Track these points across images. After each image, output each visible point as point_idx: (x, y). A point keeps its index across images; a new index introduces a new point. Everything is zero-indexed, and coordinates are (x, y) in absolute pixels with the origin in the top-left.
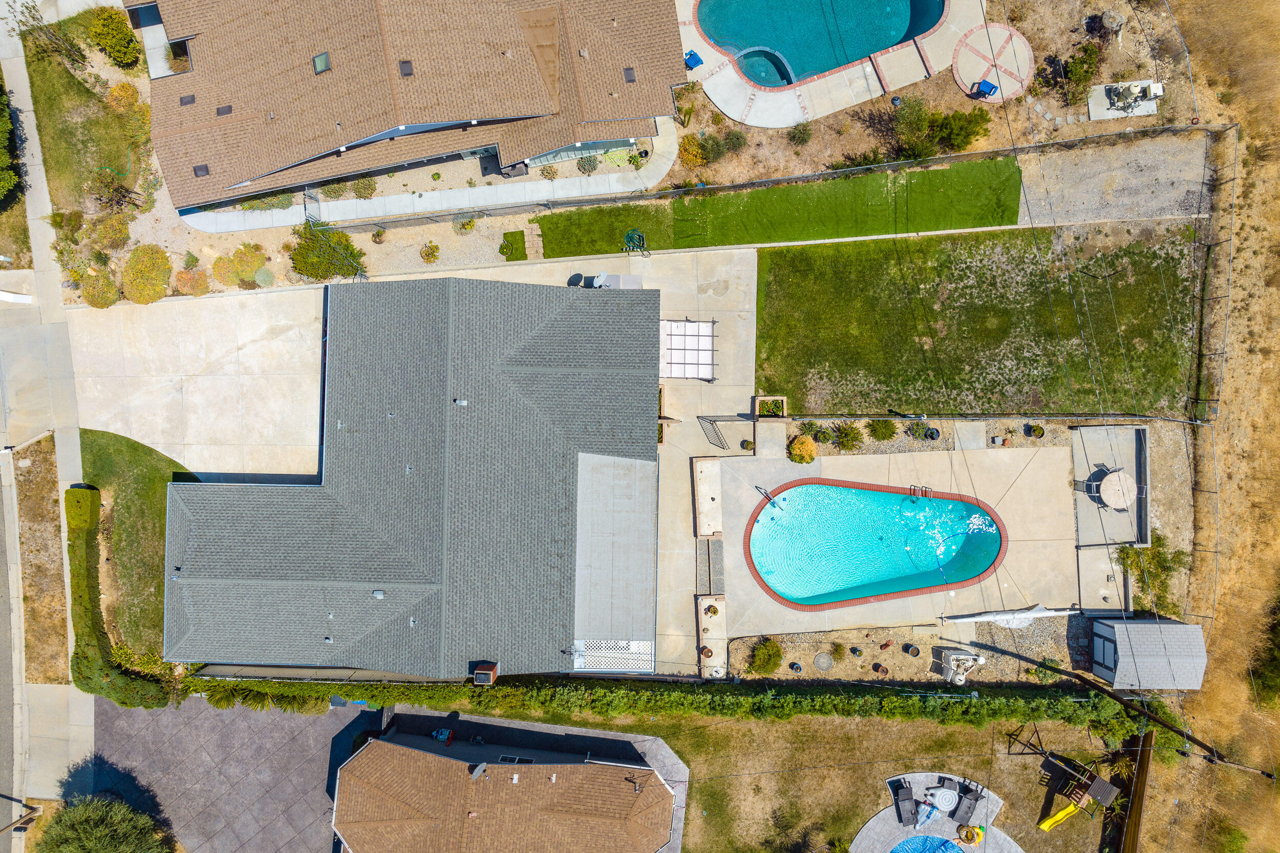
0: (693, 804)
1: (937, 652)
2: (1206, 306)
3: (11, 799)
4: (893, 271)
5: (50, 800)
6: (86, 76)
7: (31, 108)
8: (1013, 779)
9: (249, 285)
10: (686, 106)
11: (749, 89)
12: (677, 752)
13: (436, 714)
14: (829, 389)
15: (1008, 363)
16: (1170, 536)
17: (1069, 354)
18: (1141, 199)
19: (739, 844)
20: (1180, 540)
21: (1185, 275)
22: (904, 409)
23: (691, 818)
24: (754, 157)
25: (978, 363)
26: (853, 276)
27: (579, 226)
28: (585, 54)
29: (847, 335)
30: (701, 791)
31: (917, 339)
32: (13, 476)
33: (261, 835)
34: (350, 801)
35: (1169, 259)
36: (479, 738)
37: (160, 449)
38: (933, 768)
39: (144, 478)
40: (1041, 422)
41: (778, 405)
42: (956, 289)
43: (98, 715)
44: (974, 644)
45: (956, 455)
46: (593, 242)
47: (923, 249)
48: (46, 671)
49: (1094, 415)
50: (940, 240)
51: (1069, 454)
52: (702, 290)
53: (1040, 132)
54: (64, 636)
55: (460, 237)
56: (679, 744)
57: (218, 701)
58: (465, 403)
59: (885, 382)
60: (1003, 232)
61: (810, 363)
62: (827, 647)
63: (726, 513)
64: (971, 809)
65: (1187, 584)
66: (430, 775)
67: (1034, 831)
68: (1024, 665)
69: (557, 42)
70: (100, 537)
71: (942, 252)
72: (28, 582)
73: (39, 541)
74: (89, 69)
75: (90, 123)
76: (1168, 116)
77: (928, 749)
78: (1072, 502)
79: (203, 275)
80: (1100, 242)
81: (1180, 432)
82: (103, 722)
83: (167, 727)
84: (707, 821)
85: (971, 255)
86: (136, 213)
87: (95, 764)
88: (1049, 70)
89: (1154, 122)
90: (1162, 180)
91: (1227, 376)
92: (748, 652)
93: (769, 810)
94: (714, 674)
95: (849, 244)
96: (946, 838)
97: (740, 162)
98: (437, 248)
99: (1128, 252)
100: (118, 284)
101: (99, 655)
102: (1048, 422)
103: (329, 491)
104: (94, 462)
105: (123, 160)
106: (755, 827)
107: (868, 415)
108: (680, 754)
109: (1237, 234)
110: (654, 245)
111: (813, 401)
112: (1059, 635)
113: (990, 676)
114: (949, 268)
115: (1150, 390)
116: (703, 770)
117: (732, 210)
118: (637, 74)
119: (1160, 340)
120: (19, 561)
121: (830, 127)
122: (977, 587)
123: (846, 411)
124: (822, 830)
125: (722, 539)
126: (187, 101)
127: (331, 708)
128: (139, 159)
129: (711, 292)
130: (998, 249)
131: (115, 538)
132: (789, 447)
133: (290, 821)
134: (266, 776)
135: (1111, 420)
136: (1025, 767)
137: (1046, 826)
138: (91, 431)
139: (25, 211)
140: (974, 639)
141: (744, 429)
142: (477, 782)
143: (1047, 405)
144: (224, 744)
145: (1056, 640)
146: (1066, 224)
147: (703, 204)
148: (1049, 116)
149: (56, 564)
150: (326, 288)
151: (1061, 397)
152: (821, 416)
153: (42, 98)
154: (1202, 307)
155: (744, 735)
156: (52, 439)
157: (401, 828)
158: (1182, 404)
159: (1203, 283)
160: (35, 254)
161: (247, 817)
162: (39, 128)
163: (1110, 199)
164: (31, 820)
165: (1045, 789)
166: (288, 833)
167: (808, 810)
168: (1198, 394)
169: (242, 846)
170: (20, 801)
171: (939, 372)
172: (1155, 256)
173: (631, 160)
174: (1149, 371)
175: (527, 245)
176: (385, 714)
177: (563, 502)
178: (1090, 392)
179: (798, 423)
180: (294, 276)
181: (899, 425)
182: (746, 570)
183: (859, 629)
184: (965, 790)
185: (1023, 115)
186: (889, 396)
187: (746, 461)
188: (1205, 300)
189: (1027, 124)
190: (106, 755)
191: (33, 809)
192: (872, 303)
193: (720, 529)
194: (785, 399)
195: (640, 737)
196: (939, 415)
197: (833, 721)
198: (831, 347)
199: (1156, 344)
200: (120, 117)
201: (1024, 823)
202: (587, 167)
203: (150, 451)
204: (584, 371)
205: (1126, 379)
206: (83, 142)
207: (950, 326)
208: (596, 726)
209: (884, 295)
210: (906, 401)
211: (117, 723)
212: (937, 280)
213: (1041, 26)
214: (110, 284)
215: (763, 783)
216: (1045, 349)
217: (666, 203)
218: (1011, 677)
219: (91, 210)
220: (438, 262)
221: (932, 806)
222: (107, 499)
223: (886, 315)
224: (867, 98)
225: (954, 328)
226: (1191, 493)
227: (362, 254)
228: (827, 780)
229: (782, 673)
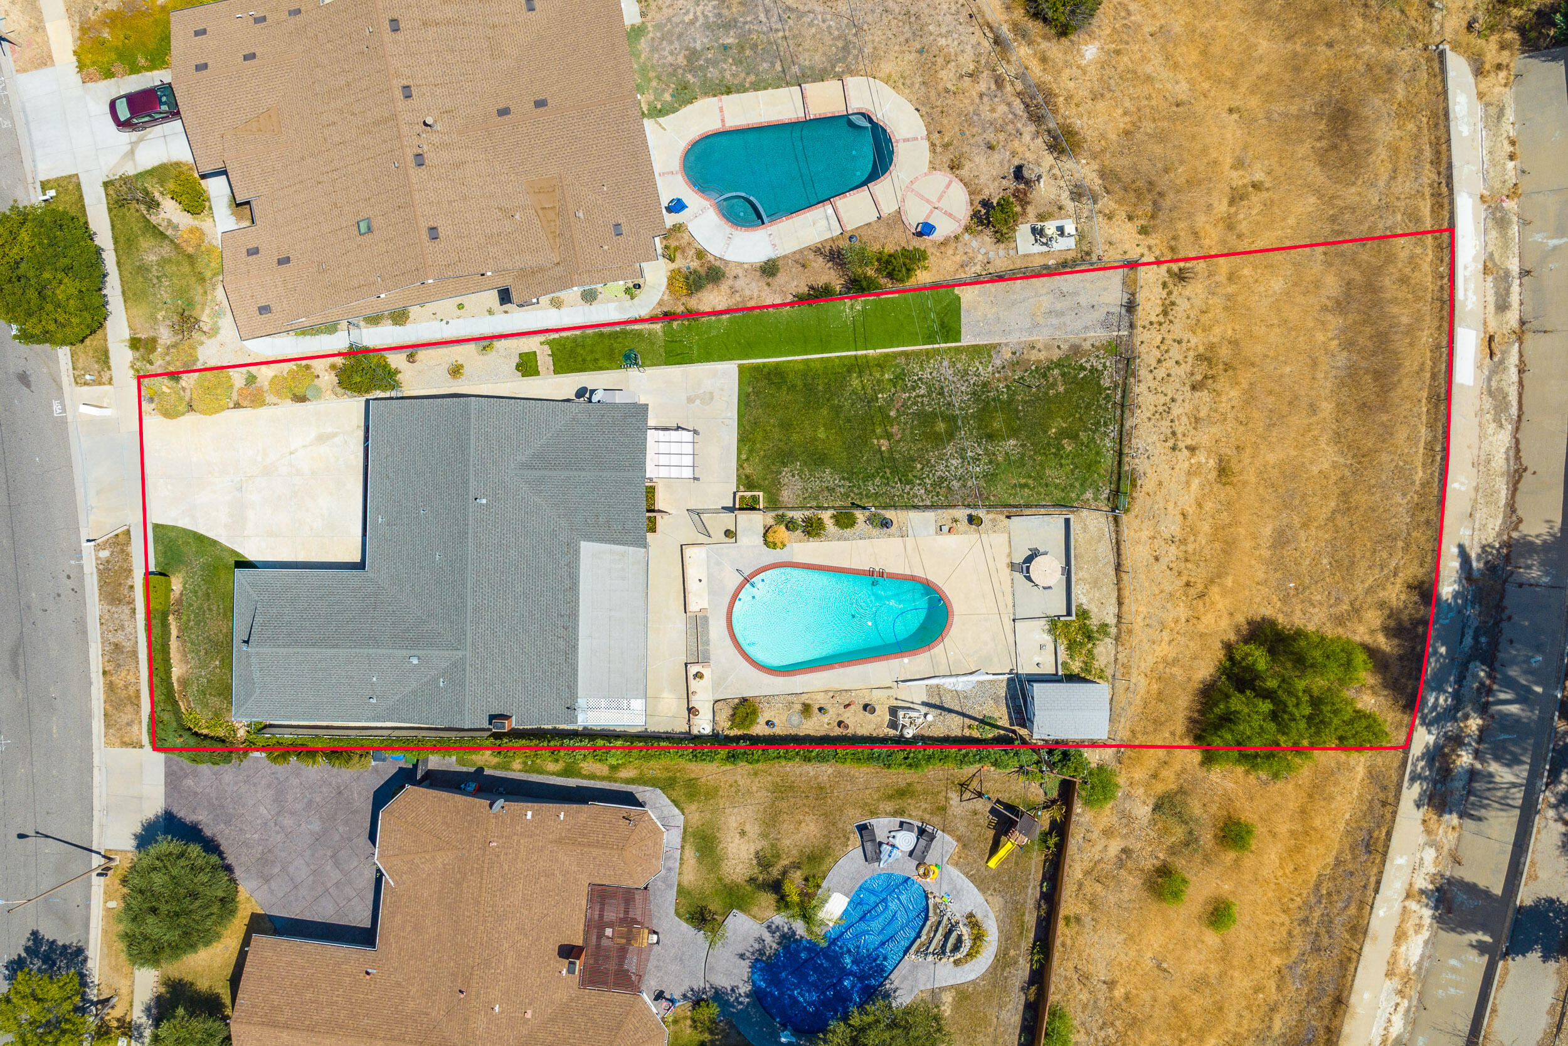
0: (687, 847)
1: (893, 711)
2: (1127, 411)
3: (91, 851)
4: (855, 383)
5: (126, 852)
6: (159, 221)
7: (112, 247)
8: (965, 823)
9: (302, 399)
10: (673, 244)
11: (727, 228)
12: (673, 801)
13: (464, 769)
14: (800, 485)
15: (954, 462)
16: (1096, 610)
17: (1007, 453)
18: (1067, 319)
19: (727, 881)
20: (1103, 612)
21: (1107, 385)
22: (865, 502)
23: (685, 858)
24: (731, 288)
25: (929, 461)
26: (820, 388)
27: (583, 346)
28: (581, 215)
29: (815, 439)
30: (694, 835)
31: (875, 442)
32: (94, 564)
33: (312, 878)
34: (390, 838)
35: (1094, 370)
36: (501, 789)
37: (223, 540)
38: (895, 814)
39: (209, 566)
40: (981, 513)
41: (755, 499)
42: (909, 398)
43: (167, 775)
44: (924, 704)
45: (909, 541)
46: (596, 360)
47: (882, 364)
48: (122, 736)
49: (1028, 506)
50: (895, 356)
51: (1007, 539)
52: (690, 400)
53: (975, 264)
54: (138, 706)
55: (482, 357)
56: (675, 794)
57: (275, 758)
58: (484, 501)
59: (848, 479)
60: (949, 348)
61: (783, 463)
62: (799, 707)
63: (712, 592)
64: (927, 848)
65: (1113, 652)
66: (458, 813)
67: (983, 869)
68: (967, 721)
69: (557, 205)
70: (171, 618)
71: (897, 366)
72: (106, 658)
73: (117, 622)
74: (162, 215)
75: (164, 262)
76: (1085, 249)
77: (890, 797)
78: (1010, 581)
79: (260, 390)
80: (1034, 356)
81: (1103, 520)
82: (173, 781)
83: (228, 784)
84: (700, 860)
85: (922, 368)
86: (204, 338)
87: (165, 819)
88: (983, 211)
89: (1074, 255)
90: (1083, 302)
91: (1149, 471)
92: (730, 712)
93: (752, 851)
94: (702, 731)
95: (817, 359)
96: (907, 875)
97: (719, 291)
98: (462, 366)
99: (1059, 364)
100: (187, 399)
101: (173, 719)
102: (988, 512)
103: (371, 575)
104: (165, 553)
105: (192, 293)
106: (741, 866)
107: (833, 508)
108: (676, 803)
109: (1158, 347)
110: (648, 362)
111: (786, 495)
112: (998, 697)
113: (939, 731)
114: (904, 380)
115: (1077, 484)
116: (696, 819)
117: (714, 333)
118: (625, 229)
119: (1085, 441)
120: (99, 640)
121: (797, 262)
122: (927, 654)
123: (814, 504)
124: (799, 868)
125: (708, 615)
126: (253, 252)
127: (373, 763)
128: (206, 292)
129: (698, 402)
130: (945, 363)
131: (185, 618)
132: (765, 535)
133: (337, 865)
134: (316, 826)
135: (1043, 511)
136: (975, 813)
137: (993, 863)
138: (162, 526)
139: (106, 335)
140: (925, 700)
141: (727, 520)
142: (496, 817)
143: (987, 498)
144: (279, 799)
145: (996, 700)
146: (1003, 341)
147: (689, 327)
148: (983, 251)
149: (132, 642)
150: (367, 401)
151: (1000, 491)
152: (793, 508)
153: (122, 239)
154: (1123, 412)
155: (731, 786)
156: (128, 531)
157: (433, 857)
158: (1105, 496)
159: (1124, 391)
160: (115, 372)
161: (300, 862)
162: (118, 263)
163: (1041, 321)
164: (108, 869)
165: (992, 832)
166: (336, 875)
167: (786, 850)
168: (1118, 487)
169: (296, 887)
170: (99, 853)
171: (895, 470)
172: (1083, 368)
173: (627, 291)
174: (1076, 467)
175: (539, 363)
176: (420, 767)
177: (568, 583)
178: (1025, 485)
179: (774, 514)
180: (339, 390)
181: (860, 515)
182: (729, 641)
183: (826, 692)
184: (922, 832)
185: (961, 250)
186: (852, 491)
187: (729, 549)
188: (1125, 405)
189: (965, 258)
190: (175, 811)
191: (110, 859)
192: (837, 410)
193: (706, 606)
194: (761, 494)
195: (641, 788)
196: (895, 507)
197: (808, 773)
198: (802, 449)
199: (1082, 444)
200: (190, 256)
201: (975, 861)
202: (589, 297)
203: (214, 543)
204: (583, 474)
205: (1054, 474)
206: (158, 277)
207: (904, 430)
208: (602, 778)
209: (847, 404)
210: (866, 495)
211: (184, 782)
212: (893, 390)
213: (976, 174)
214: (181, 399)
215: (747, 828)
216: (986, 449)
217: (657, 327)
218: (956, 732)
219: (165, 336)
220: (463, 378)
221: (893, 846)
222: (177, 584)
223: (849, 421)
224: (828, 236)
225: (908, 432)
226: (1114, 573)
227: (397, 372)
228: (803, 825)
229: (759, 729)
